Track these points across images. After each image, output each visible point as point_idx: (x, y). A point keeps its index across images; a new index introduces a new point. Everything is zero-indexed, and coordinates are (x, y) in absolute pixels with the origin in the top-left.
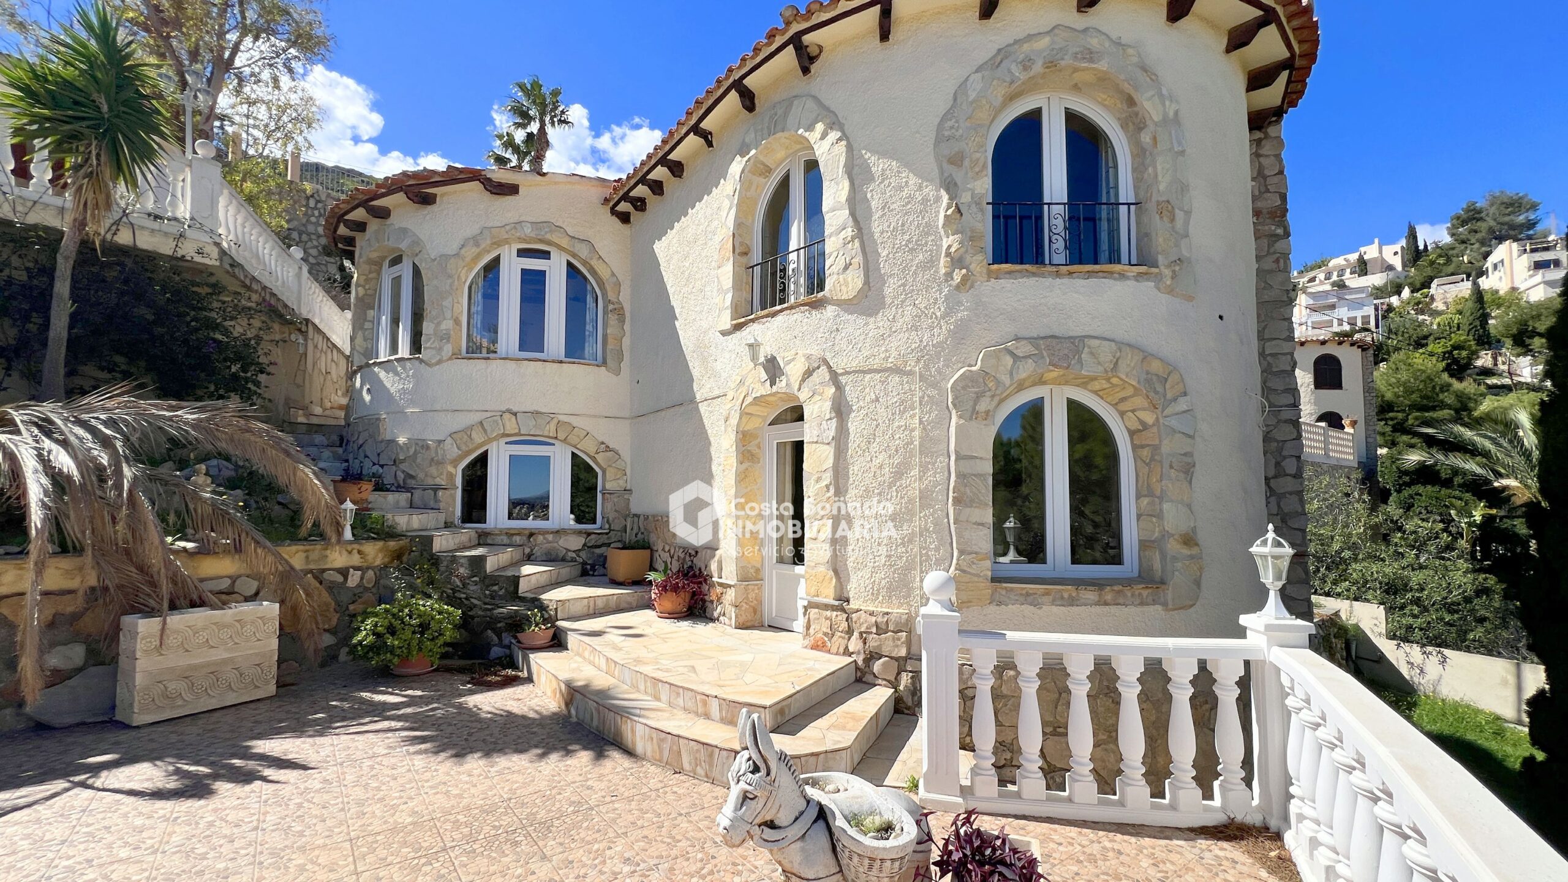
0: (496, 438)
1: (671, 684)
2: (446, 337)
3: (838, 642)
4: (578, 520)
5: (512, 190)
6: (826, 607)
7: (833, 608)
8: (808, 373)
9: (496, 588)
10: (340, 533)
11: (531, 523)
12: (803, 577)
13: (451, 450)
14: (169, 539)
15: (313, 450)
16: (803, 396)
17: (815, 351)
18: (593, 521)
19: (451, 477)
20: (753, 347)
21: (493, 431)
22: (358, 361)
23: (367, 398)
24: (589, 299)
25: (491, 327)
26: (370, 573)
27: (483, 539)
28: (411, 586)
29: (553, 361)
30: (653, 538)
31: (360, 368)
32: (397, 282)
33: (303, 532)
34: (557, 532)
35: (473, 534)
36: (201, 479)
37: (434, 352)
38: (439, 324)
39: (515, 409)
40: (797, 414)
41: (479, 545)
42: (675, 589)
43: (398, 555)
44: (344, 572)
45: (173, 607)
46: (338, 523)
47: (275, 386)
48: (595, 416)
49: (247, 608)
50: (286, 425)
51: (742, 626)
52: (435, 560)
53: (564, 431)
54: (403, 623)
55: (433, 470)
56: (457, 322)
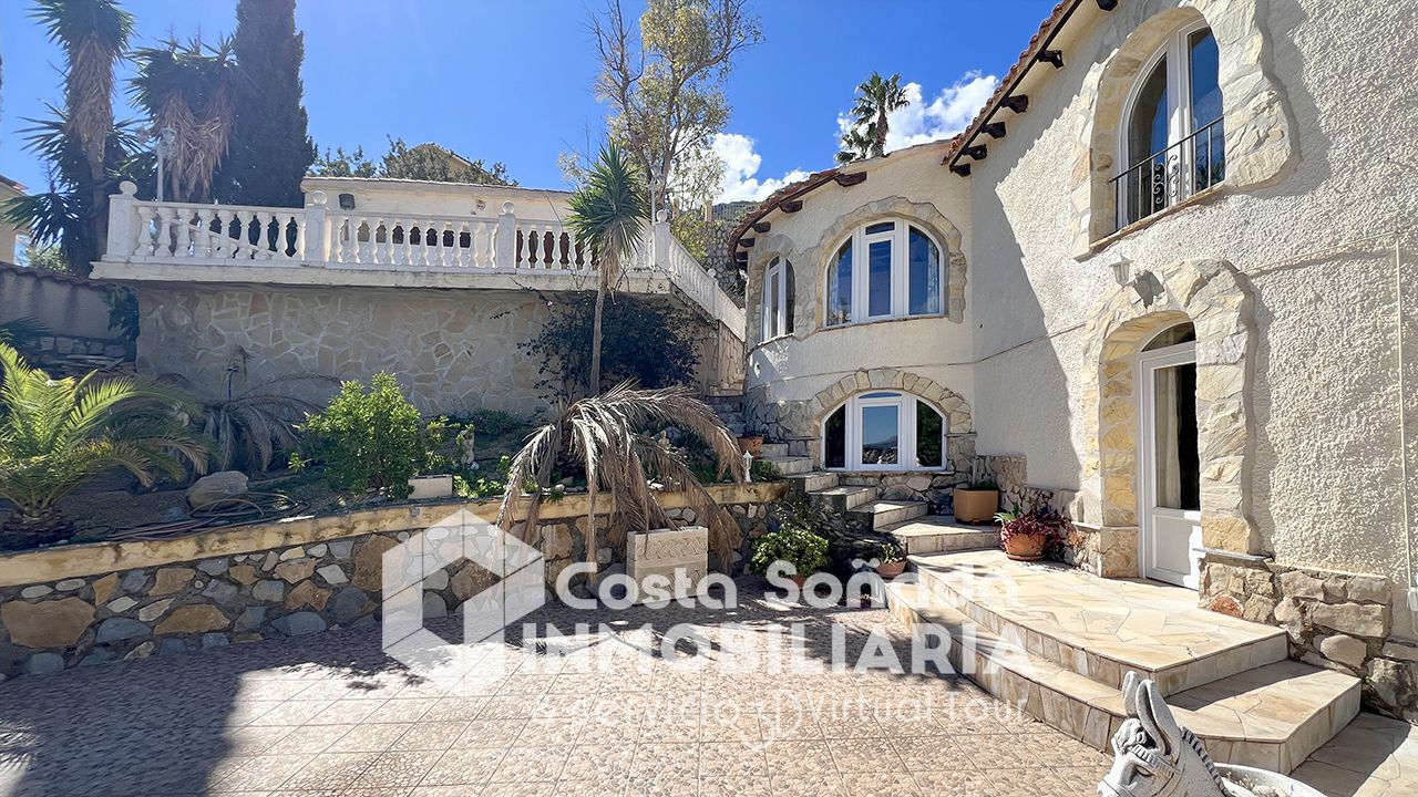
0: (852, 394)
1: (1028, 629)
2: (811, 316)
3: (1257, 604)
4: (923, 462)
5: (862, 177)
6: (1236, 562)
7: (1247, 564)
8: (1201, 283)
9: (854, 523)
10: (743, 477)
11: (880, 466)
12: (1198, 524)
13: (817, 408)
14: (649, 482)
15: (724, 416)
16: (1192, 312)
17: (1210, 254)
18: (939, 463)
19: (817, 429)
20: (1120, 268)
21: (849, 388)
22: (751, 345)
23: (757, 372)
24: (931, 256)
25: (845, 301)
26: (763, 507)
27: (843, 480)
28: (790, 519)
29: (899, 320)
30: (1000, 479)
31: (752, 350)
32: (775, 278)
33: (720, 477)
34: (906, 474)
35: (835, 476)
36: (664, 441)
37: (803, 329)
38: (805, 307)
39: (866, 368)
40: (1186, 334)
41: (840, 486)
42: (1028, 531)
43: (781, 494)
44: (746, 506)
45: (652, 528)
46: (742, 469)
47: (701, 372)
48: (938, 365)
49: (690, 530)
50: (708, 399)
51: (1108, 575)
52: (807, 498)
53: (910, 382)
54: (786, 548)
55: (804, 425)
56: (819, 301)
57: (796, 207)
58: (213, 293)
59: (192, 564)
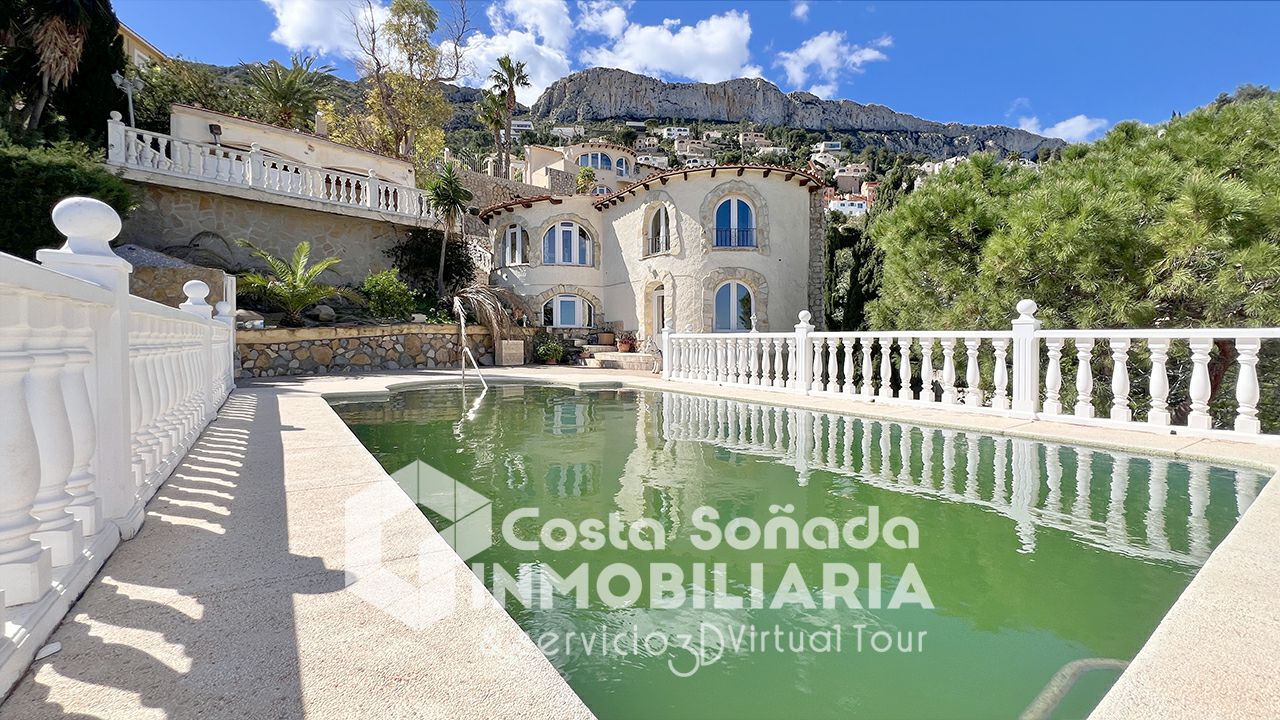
0: (556, 295)
2: (538, 258)
5: (560, 202)
8: (666, 275)
13: (539, 299)
16: (664, 282)
17: (667, 269)
18: (591, 325)
19: (538, 309)
20: (650, 268)
21: (554, 292)
22: (498, 265)
23: (506, 279)
25: (553, 253)
29: (575, 266)
30: (617, 329)
31: (500, 267)
32: (514, 234)
34: (579, 329)
37: (533, 263)
38: (532, 251)
39: (563, 284)
42: (625, 343)
48: (591, 287)
53: (581, 293)
55: (533, 305)
56: (541, 252)
57: (529, 206)
58: (172, 192)
59: (359, 339)
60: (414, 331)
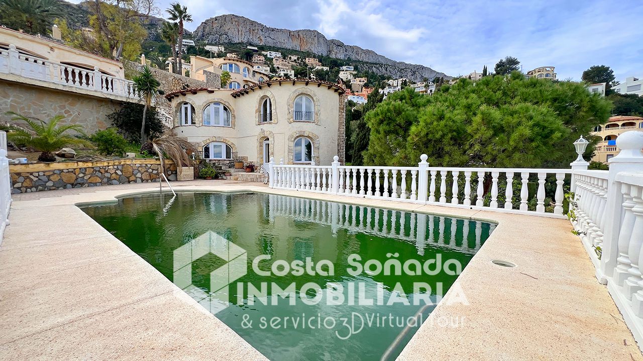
0: (211, 142)
2: (201, 122)
5: (212, 92)
8: (270, 133)
13: (201, 144)
19: (202, 149)
20: (261, 128)
29: (223, 127)
30: (243, 161)
34: (224, 160)
37: (198, 124)
38: (199, 119)
39: (215, 136)
40: (268, 140)
42: (248, 168)
43: (201, 162)
48: (230, 138)
53: (224, 141)
55: (198, 148)
56: (202, 118)
57: (195, 93)
60: (128, 163)
